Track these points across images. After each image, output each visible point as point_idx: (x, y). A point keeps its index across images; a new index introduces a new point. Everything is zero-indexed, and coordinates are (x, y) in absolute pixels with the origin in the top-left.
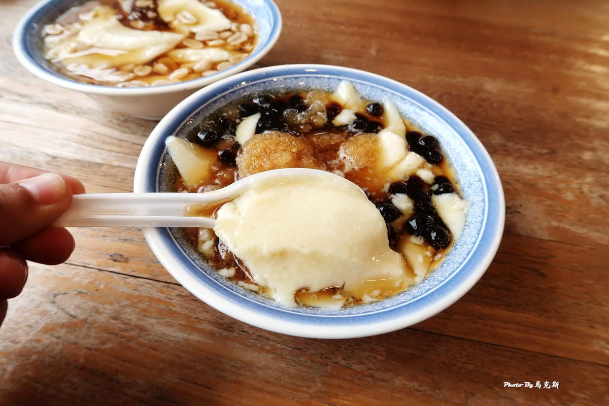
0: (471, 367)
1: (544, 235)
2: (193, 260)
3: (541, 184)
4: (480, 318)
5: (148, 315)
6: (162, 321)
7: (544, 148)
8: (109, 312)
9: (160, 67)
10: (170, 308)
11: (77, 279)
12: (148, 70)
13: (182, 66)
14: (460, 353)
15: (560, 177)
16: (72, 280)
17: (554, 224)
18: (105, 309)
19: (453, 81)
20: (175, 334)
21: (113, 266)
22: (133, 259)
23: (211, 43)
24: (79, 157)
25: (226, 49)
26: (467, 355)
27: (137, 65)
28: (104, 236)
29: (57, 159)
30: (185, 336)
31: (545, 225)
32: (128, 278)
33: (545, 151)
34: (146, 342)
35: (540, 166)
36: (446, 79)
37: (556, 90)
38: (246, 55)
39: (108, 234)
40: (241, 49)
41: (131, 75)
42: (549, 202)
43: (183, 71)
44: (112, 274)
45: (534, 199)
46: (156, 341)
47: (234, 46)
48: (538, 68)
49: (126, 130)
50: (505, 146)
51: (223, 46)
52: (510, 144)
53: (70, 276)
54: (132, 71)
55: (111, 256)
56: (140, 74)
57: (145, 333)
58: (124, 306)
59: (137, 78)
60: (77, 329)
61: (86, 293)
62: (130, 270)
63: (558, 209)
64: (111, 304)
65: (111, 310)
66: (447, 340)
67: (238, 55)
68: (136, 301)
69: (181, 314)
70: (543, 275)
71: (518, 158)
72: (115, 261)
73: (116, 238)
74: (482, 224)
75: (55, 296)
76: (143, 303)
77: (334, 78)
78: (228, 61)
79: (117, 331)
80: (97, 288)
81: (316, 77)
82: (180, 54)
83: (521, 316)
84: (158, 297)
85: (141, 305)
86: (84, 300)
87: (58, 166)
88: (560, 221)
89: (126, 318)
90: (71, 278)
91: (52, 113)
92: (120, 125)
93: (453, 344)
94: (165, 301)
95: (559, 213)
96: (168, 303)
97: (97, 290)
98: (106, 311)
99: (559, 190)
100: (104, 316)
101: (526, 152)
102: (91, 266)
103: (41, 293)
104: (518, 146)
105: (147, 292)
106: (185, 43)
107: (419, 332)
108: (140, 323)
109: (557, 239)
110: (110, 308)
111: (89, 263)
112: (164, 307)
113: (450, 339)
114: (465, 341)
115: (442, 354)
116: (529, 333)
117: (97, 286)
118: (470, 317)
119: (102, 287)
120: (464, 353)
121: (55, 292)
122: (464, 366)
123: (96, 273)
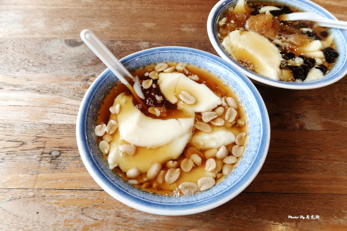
0: (296, 208)
4: (296, 180)
5: (134, 211)
6: (142, 213)
8: (114, 213)
11: (90, 198)
14: (290, 201)
17: (323, 120)
20: (151, 219)
24: (65, 122)
26: (294, 202)
29: (53, 126)
30: (157, 219)
31: (319, 121)
34: (138, 226)
42: (319, 107)
45: (312, 107)
46: (143, 224)
57: (136, 221)
58: (120, 209)
60: (100, 226)
61: (98, 205)
63: (324, 110)
64: (113, 209)
66: (283, 196)
70: (321, 151)
75: (82, 210)
80: (103, 201)
83: (314, 176)
86: (99, 209)
87: (54, 130)
88: (326, 118)
89: (124, 215)
90: (87, 198)
91: (38, 95)
93: (286, 197)
95: (324, 113)
97: (103, 202)
98: (112, 213)
100: (112, 216)
102: (95, 189)
103: (74, 210)
107: (269, 194)
108: (132, 216)
109: (326, 129)
110: (114, 211)
111: (94, 187)
113: (284, 195)
114: (291, 194)
115: (282, 203)
116: (319, 184)
117: (102, 200)
118: (291, 181)
119: (105, 200)
120: (292, 201)
121: (82, 208)
122: (292, 208)
123: (100, 193)
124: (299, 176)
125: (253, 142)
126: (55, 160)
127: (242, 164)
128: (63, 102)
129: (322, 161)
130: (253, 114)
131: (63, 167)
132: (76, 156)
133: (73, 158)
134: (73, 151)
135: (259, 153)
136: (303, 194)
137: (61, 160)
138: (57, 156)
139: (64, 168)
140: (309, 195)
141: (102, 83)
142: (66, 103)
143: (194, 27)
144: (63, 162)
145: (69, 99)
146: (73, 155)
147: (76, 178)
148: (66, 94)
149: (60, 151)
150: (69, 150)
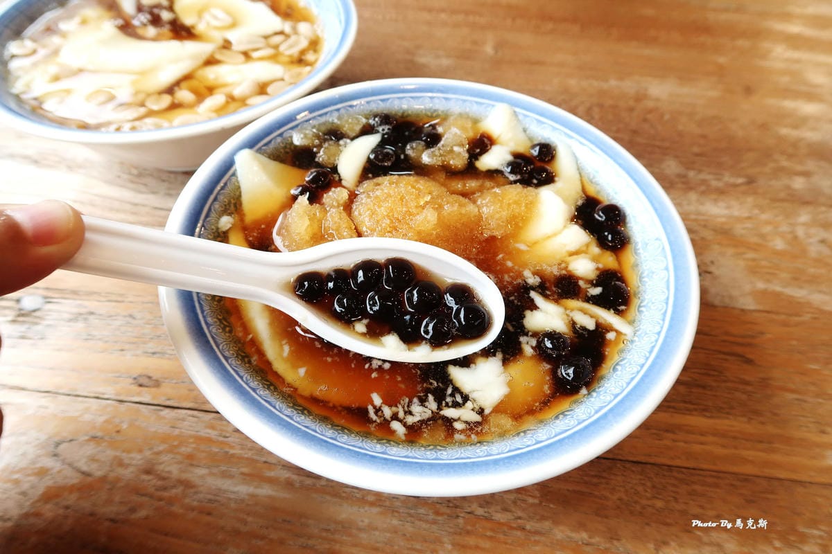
0: (659, 504)
1: (749, 304)
2: (254, 390)
3: (739, 230)
4: (667, 431)
5: (195, 463)
6: (215, 470)
7: (739, 176)
8: (139, 463)
9: (184, 95)
10: (227, 450)
11: (87, 417)
12: (166, 100)
13: (216, 91)
14: (644, 484)
15: (764, 217)
16: (79, 419)
17: (761, 285)
18: (132, 459)
19: (605, 86)
20: (236, 489)
21: (139, 394)
22: (166, 381)
23: (255, 55)
25: (277, 62)
26: (654, 487)
27: (149, 95)
28: (122, 350)
30: (251, 490)
31: (748, 288)
32: (161, 410)
33: (740, 180)
34: (195, 503)
35: (733, 203)
36: (596, 83)
37: (748, 91)
38: (308, 68)
39: (127, 347)
40: (300, 61)
41: (142, 110)
42: (751, 255)
43: (217, 99)
44: (138, 405)
45: (730, 251)
46: (210, 501)
47: (290, 56)
48: (722, 60)
49: (142, 188)
50: (685, 176)
51: (274, 58)
52: (691, 174)
53: (77, 414)
54: (142, 105)
55: (135, 379)
56: (155, 107)
57: (192, 490)
58: (158, 453)
59: (151, 113)
60: (92, 493)
61: (102, 438)
62: (163, 398)
63: (763, 263)
64: (140, 451)
65: (141, 459)
66: (624, 467)
67: (297, 69)
68: (176, 443)
69: (243, 458)
70: (749, 362)
71: (703, 193)
72: (141, 385)
73: (139, 352)
74: (667, 303)
75: (58, 444)
76: (186, 446)
77: (438, 98)
78: (282, 80)
79: (152, 490)
80: (118, 429)
81: (412, 98)
82: (211, 74)
83: (723, 423)
84: (207, 435)
85: (183, 449)
86: (100, 448)
88: (768, 281)
89: (163, 471)
90: (78, 417)
92: (132, 182)
93: (633, 471)
94: (218, 441)
95: (765, 270)
96: (222, 443)
97: (118, 432)
98: (134, 462)
99: (763, 236)
100: (131, 469)
101: (714, 183)
102: (106, 396)
103: (36, 443)
104: (703, 176)
105: (191, 429)
106: (218, 57)
108: (185, 476)
109: (767, 308)
110: (139, 457)
111: (103, 391)
112: (217, 450)
113: (628, 465)
114: (649, 466)
115: (618, 488)
116: (736, 448)
117: (117, 426)
118: (654, 431)
119: (125, 427)
120: (649, 484)
121: (57, 440)
122: (649, 503)
123: (115, 407)
124: (677, 419)
126: (27, 317)
129: (749, 388)
132: (82, 312)
133: (73, 317)
134: (78, 302)
136: (683, 470)
137: (41, 318)
138: (35, 310)
139: (41, 338)
140: (701, 472)
144: (45, 323)
146: (75, 311)
147: (65, 365)
150: (68, 296)
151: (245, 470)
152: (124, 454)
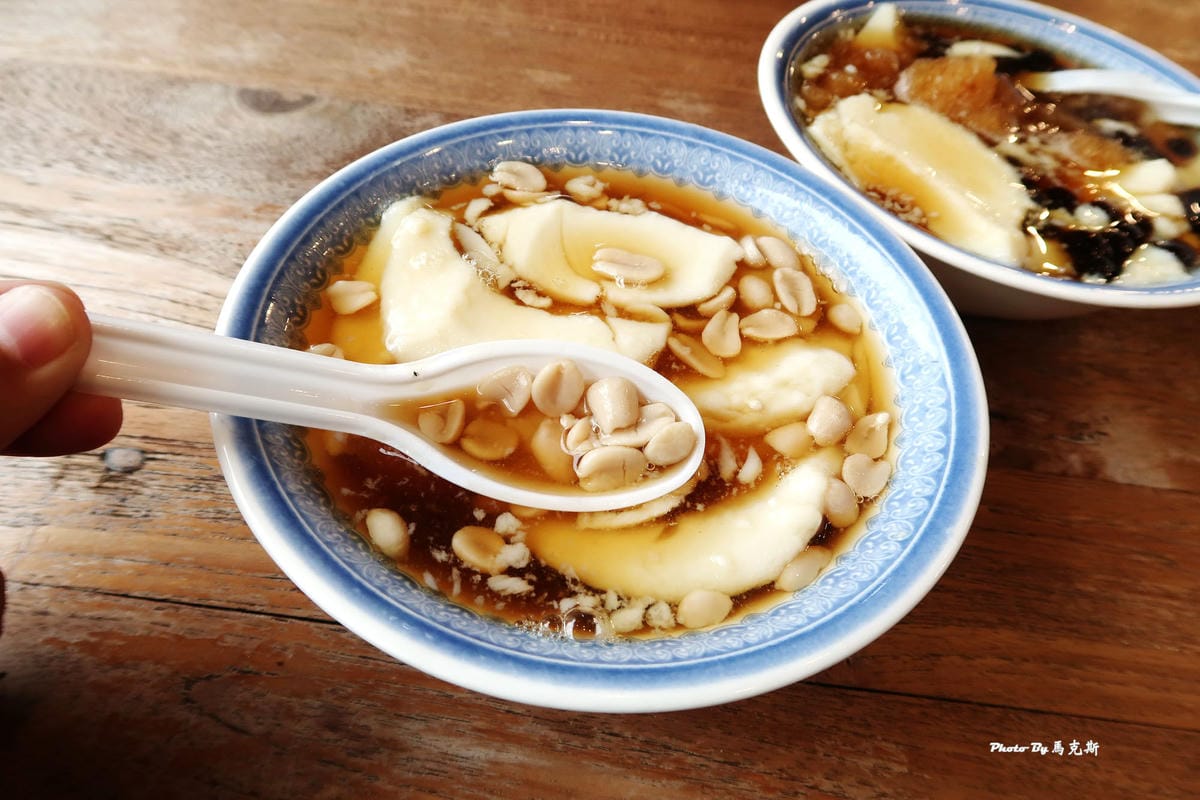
0: (1073, 773)
1: (1161, 480)
4: (1072, 665)
5: (403, 713)
6: (435, 725)
8: (319, 712)
11: (231, 641)
16: (220, 643)
17: (1175, 454)
18: (306, 706)
20: (469, 754)
30: (492, 754)
31: (1156, 457)
34: (410, 776)
42: (1156, 409)
44: (305, 623)
45: (1128, 403)
46: (432, 771)
53: (214, 636)
57: (404, 755)
58: (347, 698)
60: (251, 760)
61: (256, 674)
64: (318, 695)
65: (321, 706)
66: (1020, 718)
68: (370, 682)
69: (475, 706)
70: (1171, 564)
75: (189, 683)
76: (388, 687)
79: (342, 755)
80: (280, 660)
83: (1144, 654)
85: (383, 692)
86: (256, 689)
88: (1185, 448)
89: (355, 725)
90: (217, 640)
91: (102, 251)
95: (1178, 432)
97: (280, 664)
98: (310, 712)
100: (307, 722)
102: (258, 609)
103: (156, 680)
107: (964, 706)
109: (1186, 487)
110: (317, 703)
111: (252, 600)
112: (435, 693)
113: (1024, 716)
114: (1053, 717)
116: (1168, 690)
117: (278, 655)
118: (1053, 666)
119: (291, 656)
121: (187, 676)
123: (271, 624)
124: (1083, 648)
125: (915, 467)
126: (118, 481)
127: (870, 544)
128: (191, 285)
129: (1176, 603)
130: (920, 367)
131: (144, 513)
132: (204, 476)
133: (191, 483)
134: (197, 459)
135: (943, 502)
136: (1101, 723)
137: (141, 484)
138: (130, 471)
139: (146, 516)
140: (1125, 726)
141: (348, 198)
142: (204, 287)
143: (706, 102)
144: (147, 491)
145: (215, 277)
146: (193, 473)
147: (187, 559)
148: (210, 258)
149: (143, 452)
150: (180, 451)
151: (480, 724)
152: (294, 699)
